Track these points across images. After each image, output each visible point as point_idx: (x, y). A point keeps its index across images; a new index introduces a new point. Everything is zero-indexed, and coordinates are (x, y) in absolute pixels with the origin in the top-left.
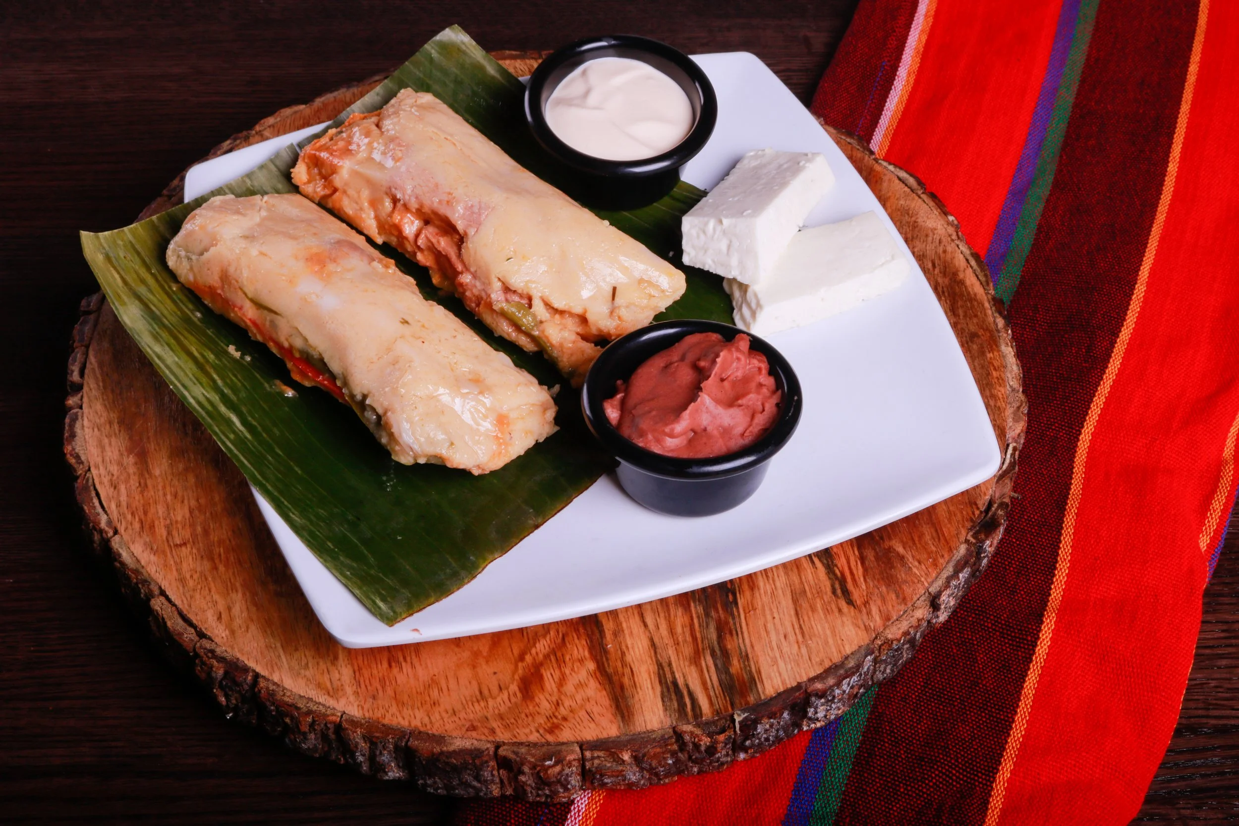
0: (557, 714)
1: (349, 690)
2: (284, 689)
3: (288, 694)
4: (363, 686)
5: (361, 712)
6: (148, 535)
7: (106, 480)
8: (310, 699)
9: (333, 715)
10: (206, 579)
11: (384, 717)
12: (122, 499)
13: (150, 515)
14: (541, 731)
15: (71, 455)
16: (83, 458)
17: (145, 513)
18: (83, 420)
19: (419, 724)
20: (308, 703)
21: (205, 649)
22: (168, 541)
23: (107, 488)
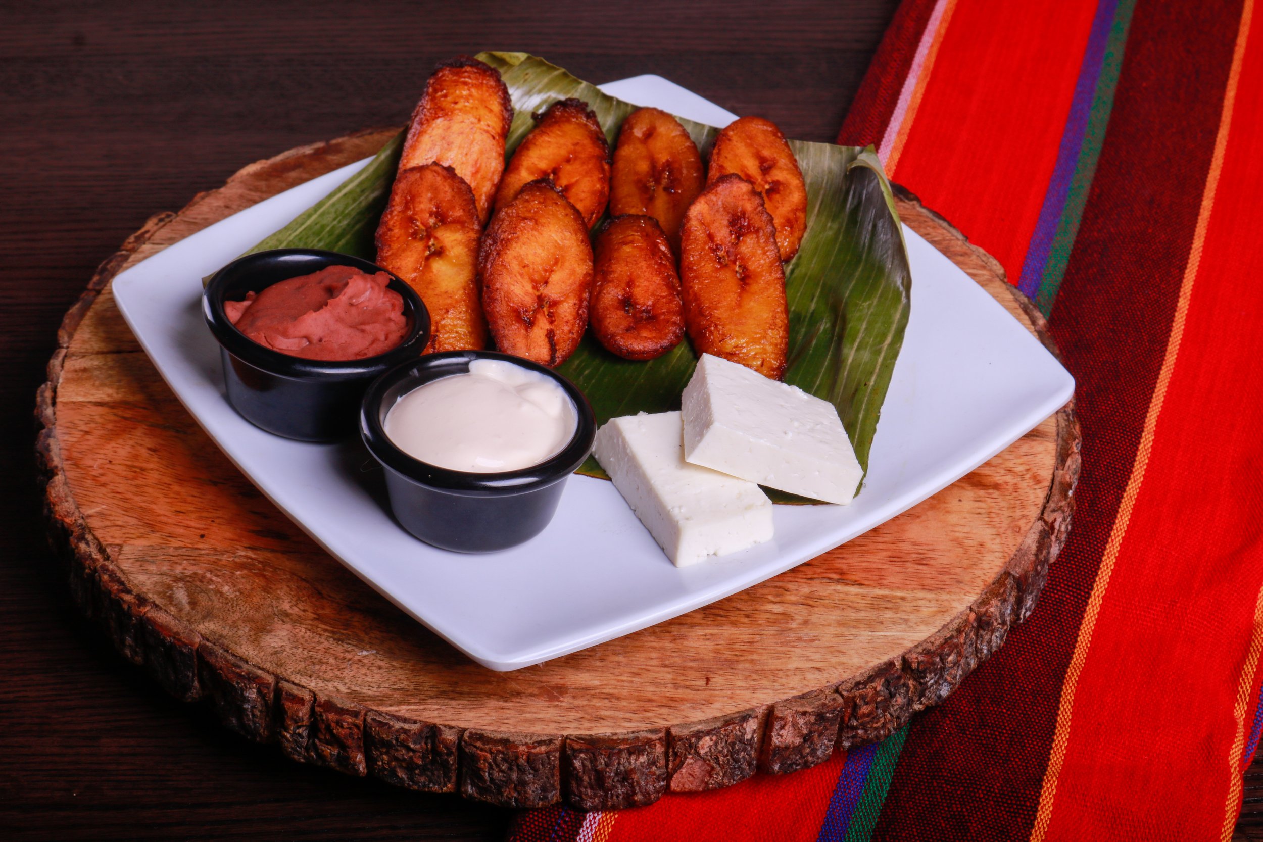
0: (1021, 474)
1: (944, 596)
2: (925, 641)
3: (932, 640)
4: (944, 587)
5: (972, 595)
6: (683, 704)
7: (587, 724)
8: (944, 626)
9: (968, 615)
10: (763, 670)
11: (984, 581)
12: (622, 716)
13: (654, 698)
14: (1036, 487)
15: (534, 747)
16: (545, 738)
17: (650, 700)
18: (485, 730)
19: (1003, 560)
20: (948, 629)
21: (852, 688)
22: (698, 690)
23: (599, 725)
